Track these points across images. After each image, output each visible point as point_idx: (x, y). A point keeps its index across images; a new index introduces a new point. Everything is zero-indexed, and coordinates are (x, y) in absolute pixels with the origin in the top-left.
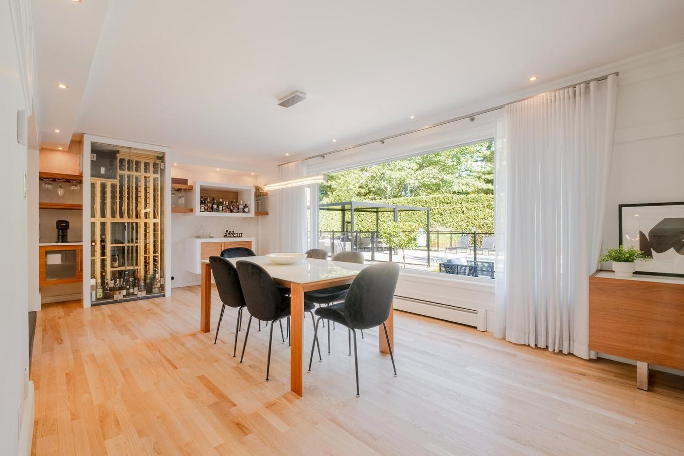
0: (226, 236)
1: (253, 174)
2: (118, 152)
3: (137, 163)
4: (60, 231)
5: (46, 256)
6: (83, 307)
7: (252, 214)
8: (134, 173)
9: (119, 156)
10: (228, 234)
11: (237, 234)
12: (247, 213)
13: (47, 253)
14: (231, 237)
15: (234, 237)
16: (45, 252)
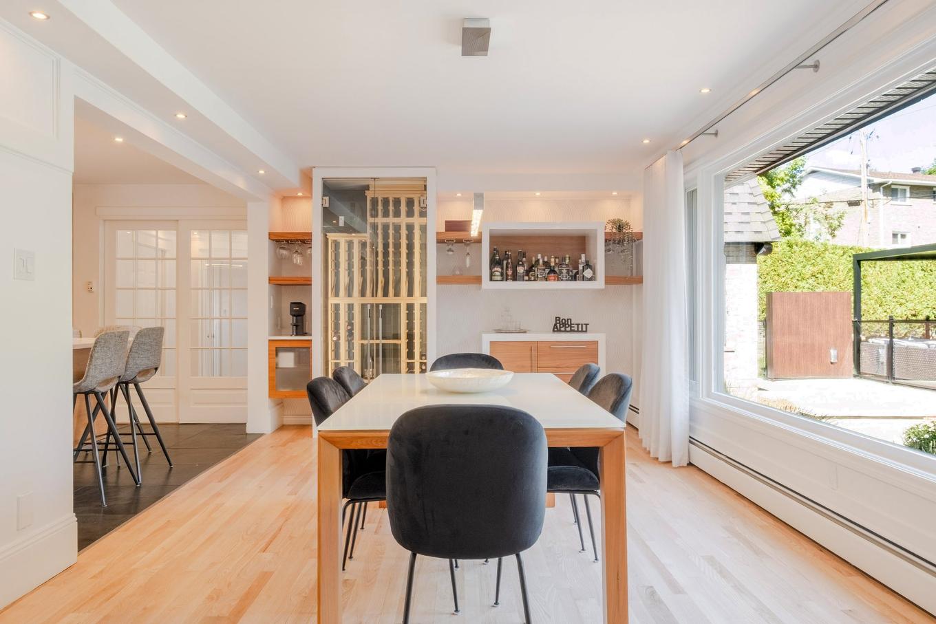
0: (556, 329)
1: (615, 193)
2: (367, 188)
3: (397, 202)
4: (295, 318)
5: (277, 355)
6: (312, 437)
7: (600, 283)
8: (391, 220)
9: (369, 195)
10: (561, 325)
11: (578, 325)
12: (590, 279)
13: (278, 350)
14: (565, 331)
15: (572, 331)
16: (277, 349)
